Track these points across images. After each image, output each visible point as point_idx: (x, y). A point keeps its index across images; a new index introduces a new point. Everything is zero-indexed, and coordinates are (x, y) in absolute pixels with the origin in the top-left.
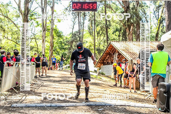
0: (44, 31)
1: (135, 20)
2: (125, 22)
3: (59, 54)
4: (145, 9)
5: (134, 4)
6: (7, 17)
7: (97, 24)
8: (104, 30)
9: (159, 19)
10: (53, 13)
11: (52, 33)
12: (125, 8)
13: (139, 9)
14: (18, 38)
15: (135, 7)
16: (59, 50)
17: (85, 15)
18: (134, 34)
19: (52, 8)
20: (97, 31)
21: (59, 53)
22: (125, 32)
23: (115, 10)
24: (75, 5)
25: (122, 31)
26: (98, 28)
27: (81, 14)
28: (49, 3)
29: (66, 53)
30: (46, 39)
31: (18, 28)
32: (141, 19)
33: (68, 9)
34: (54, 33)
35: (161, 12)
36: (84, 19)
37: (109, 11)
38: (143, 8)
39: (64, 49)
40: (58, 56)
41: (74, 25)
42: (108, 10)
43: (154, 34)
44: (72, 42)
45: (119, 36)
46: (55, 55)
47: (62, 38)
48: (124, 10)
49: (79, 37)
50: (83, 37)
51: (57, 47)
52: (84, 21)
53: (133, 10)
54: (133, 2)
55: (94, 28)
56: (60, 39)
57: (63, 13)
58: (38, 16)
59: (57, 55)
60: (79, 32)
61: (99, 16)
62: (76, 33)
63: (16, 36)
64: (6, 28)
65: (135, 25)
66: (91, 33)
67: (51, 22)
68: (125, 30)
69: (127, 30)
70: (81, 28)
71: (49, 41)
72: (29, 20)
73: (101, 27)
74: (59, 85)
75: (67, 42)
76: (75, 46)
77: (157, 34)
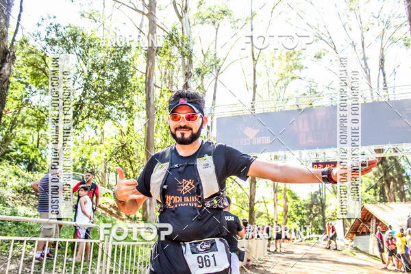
0: (275, 192)
1: (395, 172)
3: (295, 221)
11: (285, 194)
14: (244, 202)
18: (397, 191)
21: (295, 219)
22: (383, 189)
25: (379, 188)
29: (304, 220)
30: (279, 202)
32: (404, 171)
34: (287, 195)
39: (301, 214)
44: (311, 206)
45: (375, 195)
46: (291, 222)
47: (298, 200)
49: (320, 198)
50: (325, 199)
51: (292, 212)
53: (391, 160)
56: (295, 202)
60: (320, 192)
62: (316, 194)
65: (396, 179)
66: (335, 193)
68: (383, 187)
69: (386, 188)
71: (283, 204)
75: (304, 205)
76: (315, 210)
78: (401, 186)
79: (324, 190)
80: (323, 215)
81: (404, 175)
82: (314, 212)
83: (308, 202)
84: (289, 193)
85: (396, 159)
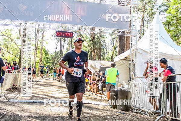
0: (36, 49)
1: (98, 46)
2: (91, 47)
4: (105, 39)
5: (98, 35)
6: (10, 38)
9: (114, 47)
10: (43, 37)
12: (92, 38)
13: (101, 39)
14: (17, 53)
15: (98, 38)
16: (45, 63)
17: (65, 40)
18: (97, 55)
19: (43, 34)
25: (90, 53)
27: (63, 40)
28: (41, 31)
30: (37, 55)
31: (17, 46)
32: (102, 46)
33: (54, 35)
34: (42, 51)
35: (115, 42)
36: (64, 43)
39: (49, 63)
41: (57, 47)
43: (110, 56)
44: (55, 58)
47: (48, 55)
50: (62, 55)
51: (44, 61)
57: (50, 38)
60: (60, 52)
62: (58, 52)
63: (16, 52)
64: (9, 45)
65: (98, 49)
67: (41, 44)
69: (93, 53)
71: (39, 57)
74: (44, 87)
75: (51, 58)
76: (57, 61)
77: (112, 56)
78: (99, 53)
81: (102, 48)
83: (53, 56)
84: (44, 51)
85: (99, 39)
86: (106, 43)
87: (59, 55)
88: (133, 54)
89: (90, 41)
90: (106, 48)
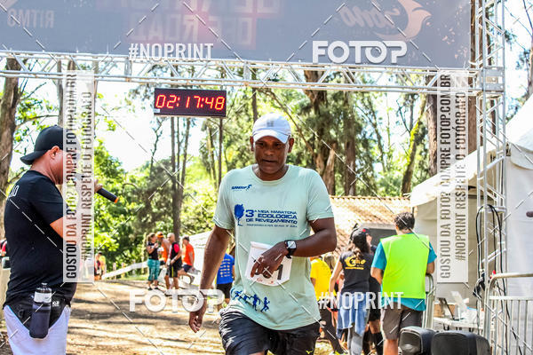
1: (342, 130)
2: (312, 135)
3: (108, 230)
4: (373, 99)
5: (339, 82)
7: (227, 138)
8: (248, 157)
9: (413, 131)
12: (313, 96)
13: (355, 98)
16: (107, 216)
18: (340, 172)
20: (226, 161)
21: (109, 225)
23: (282, 99)
24: (161, 99)
25: (304, 163)
26: (232, 153)
29: (129, 227)
32: (359, 129)
33: (142, 91)
35: (420, 110)
36: (189, 123)
37: (265, 101)
38: (366, 95)
39: (124, 213)
40: (106, 234)
41: (157, 140)
42: (262, 99)
43: (398, 175)
44: (150, 192)
47: (120, 180)
48: (309, 101)
49: (172, 178)
50: (183, 179)
51: (103, 207)
52: (188, 128)
53: (336, 101)
54: (338, 77)
55: (218, 150)
56: (111, 183)
57: (124, 103)
58: (45, 108)
59: (103, 232)
60: (172, 162)
61: (235, 117)
62: (163, 166)
65: (343, 145)
66: (208, 167)
68: (312, 160)
69: (318, 162)
70: (179, 151)
72: (18, 123)
73: (239, 150)
75: (133, 192)
76: (159, 205)
77: (408, 175)
78: (348, 160)
79: (182, 158)
80: (176, 218)
81: (359, 136)
82: (155, 210)
84: (98, 160)
85: (346, 102)
86: (378, 116)
87: (166, 176)
88: (490, 176)
89: (306, 109)
90: (379, 138)
